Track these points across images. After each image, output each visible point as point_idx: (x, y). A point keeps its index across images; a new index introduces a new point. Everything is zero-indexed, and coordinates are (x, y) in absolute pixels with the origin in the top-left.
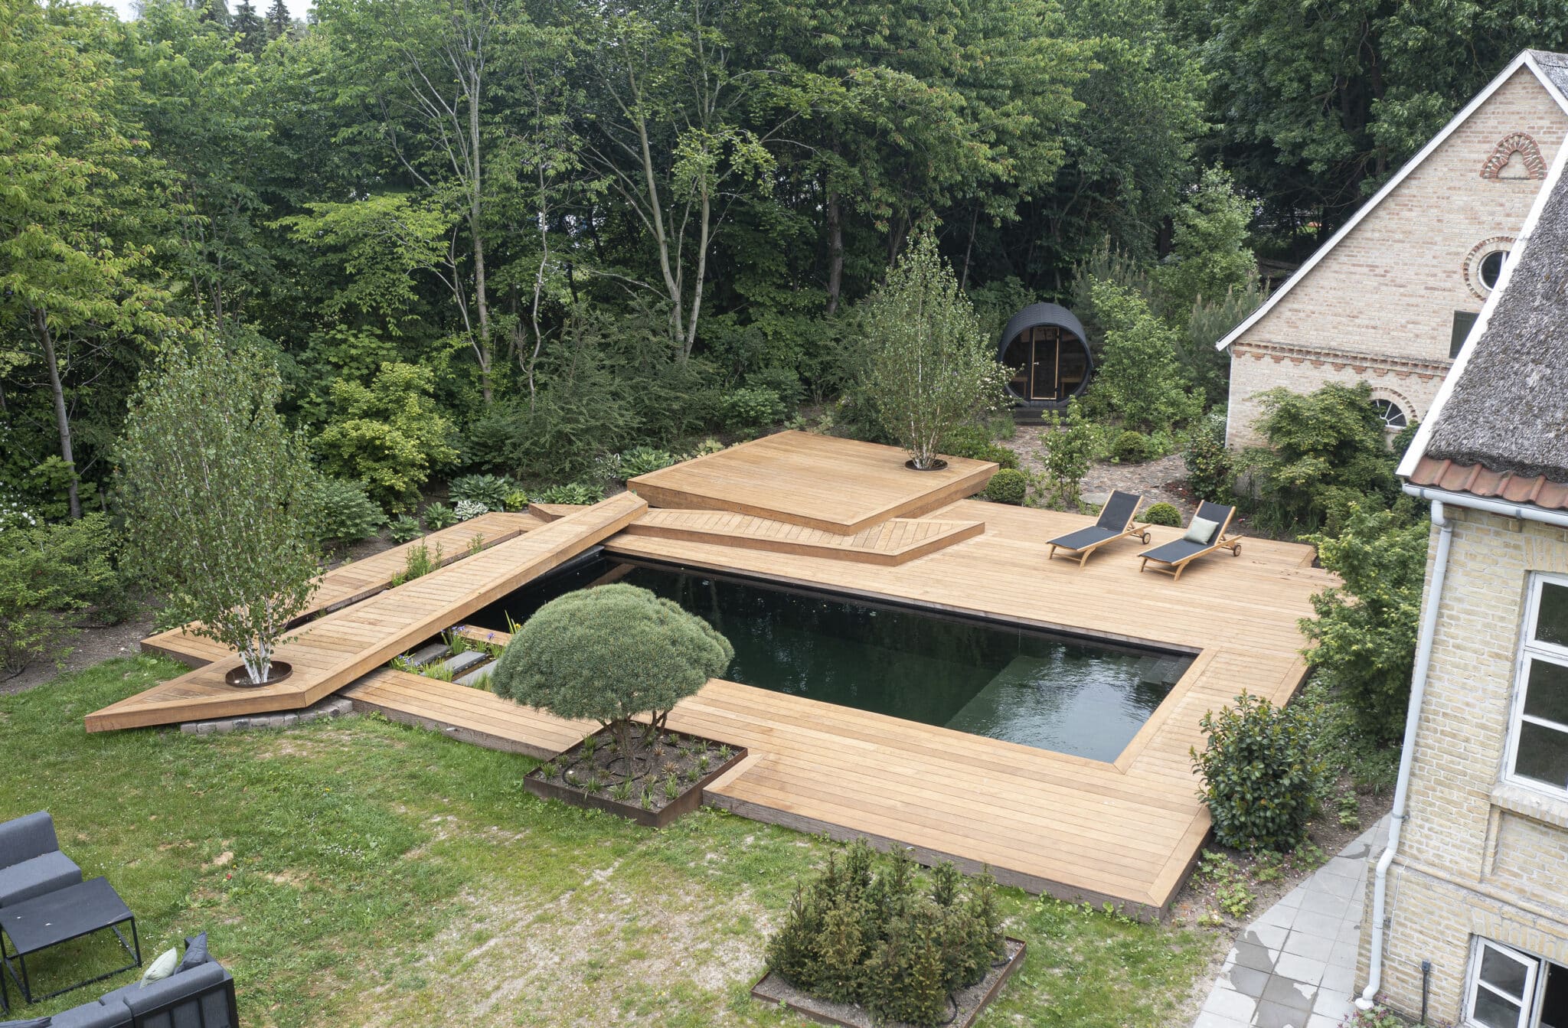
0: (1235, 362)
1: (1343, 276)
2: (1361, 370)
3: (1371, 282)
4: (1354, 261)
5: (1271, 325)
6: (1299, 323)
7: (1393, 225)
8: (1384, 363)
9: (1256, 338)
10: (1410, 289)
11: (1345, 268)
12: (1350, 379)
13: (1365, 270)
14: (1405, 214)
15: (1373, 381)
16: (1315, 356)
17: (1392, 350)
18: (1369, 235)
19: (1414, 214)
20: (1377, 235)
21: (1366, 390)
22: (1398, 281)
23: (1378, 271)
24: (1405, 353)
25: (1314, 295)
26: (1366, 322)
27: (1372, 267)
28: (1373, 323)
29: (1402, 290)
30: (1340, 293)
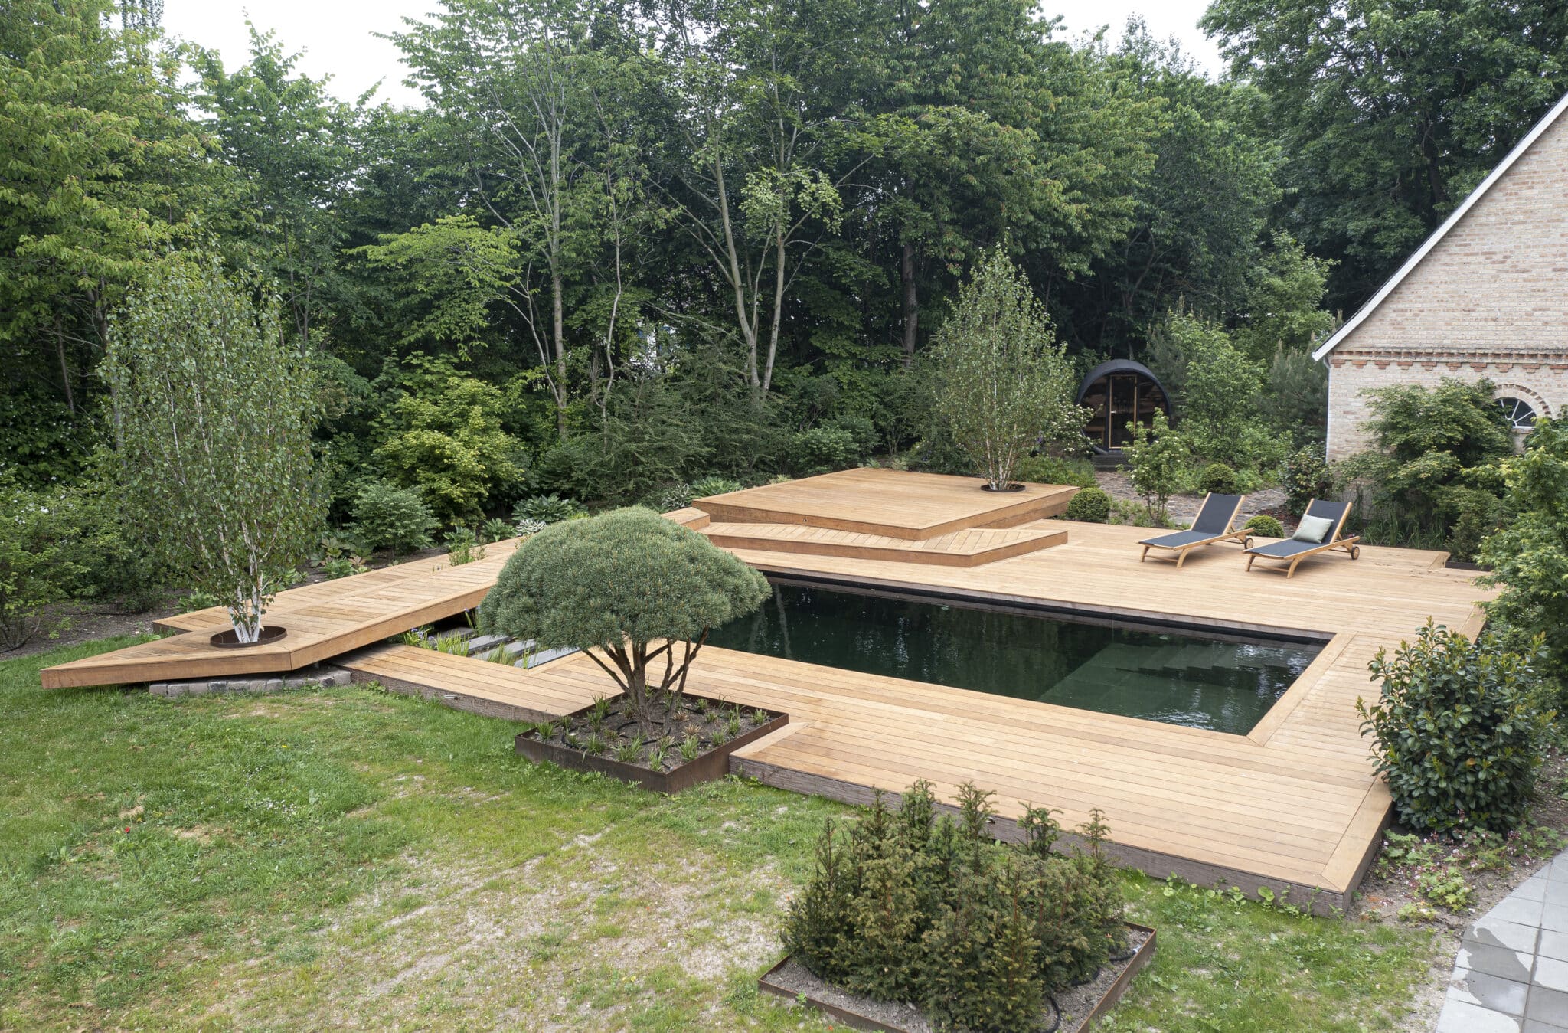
0: (1333, 373)
1: (1456, 268)
2: (1479, 368)
3: (1490, 270)
4: (1467, 250)
5: (1373, 329)
6: (1406, 324)
7: (1511, 206)
8: (1508, 357)
9: (1357, 344)
10: (1534, 273)
11: (1457, 258)
12: (1470, 377)
13: (1482, 258)
14: (1526, 192)
15: (1494, 376)
16: (1427, 357)
17: (1516, 342)
18: (1483, 220)
19: (1535, 191)
20: (1493, 219)
21: (1489, 389)
22: (1521, 266)
23: (1495, 258)
24: (1532, 343)
25: (1422, 292)
26: (1485, 314)
27: (1489, 254)
28: (1492, 315)
29: (1525, 275)
30: (1453, 286)
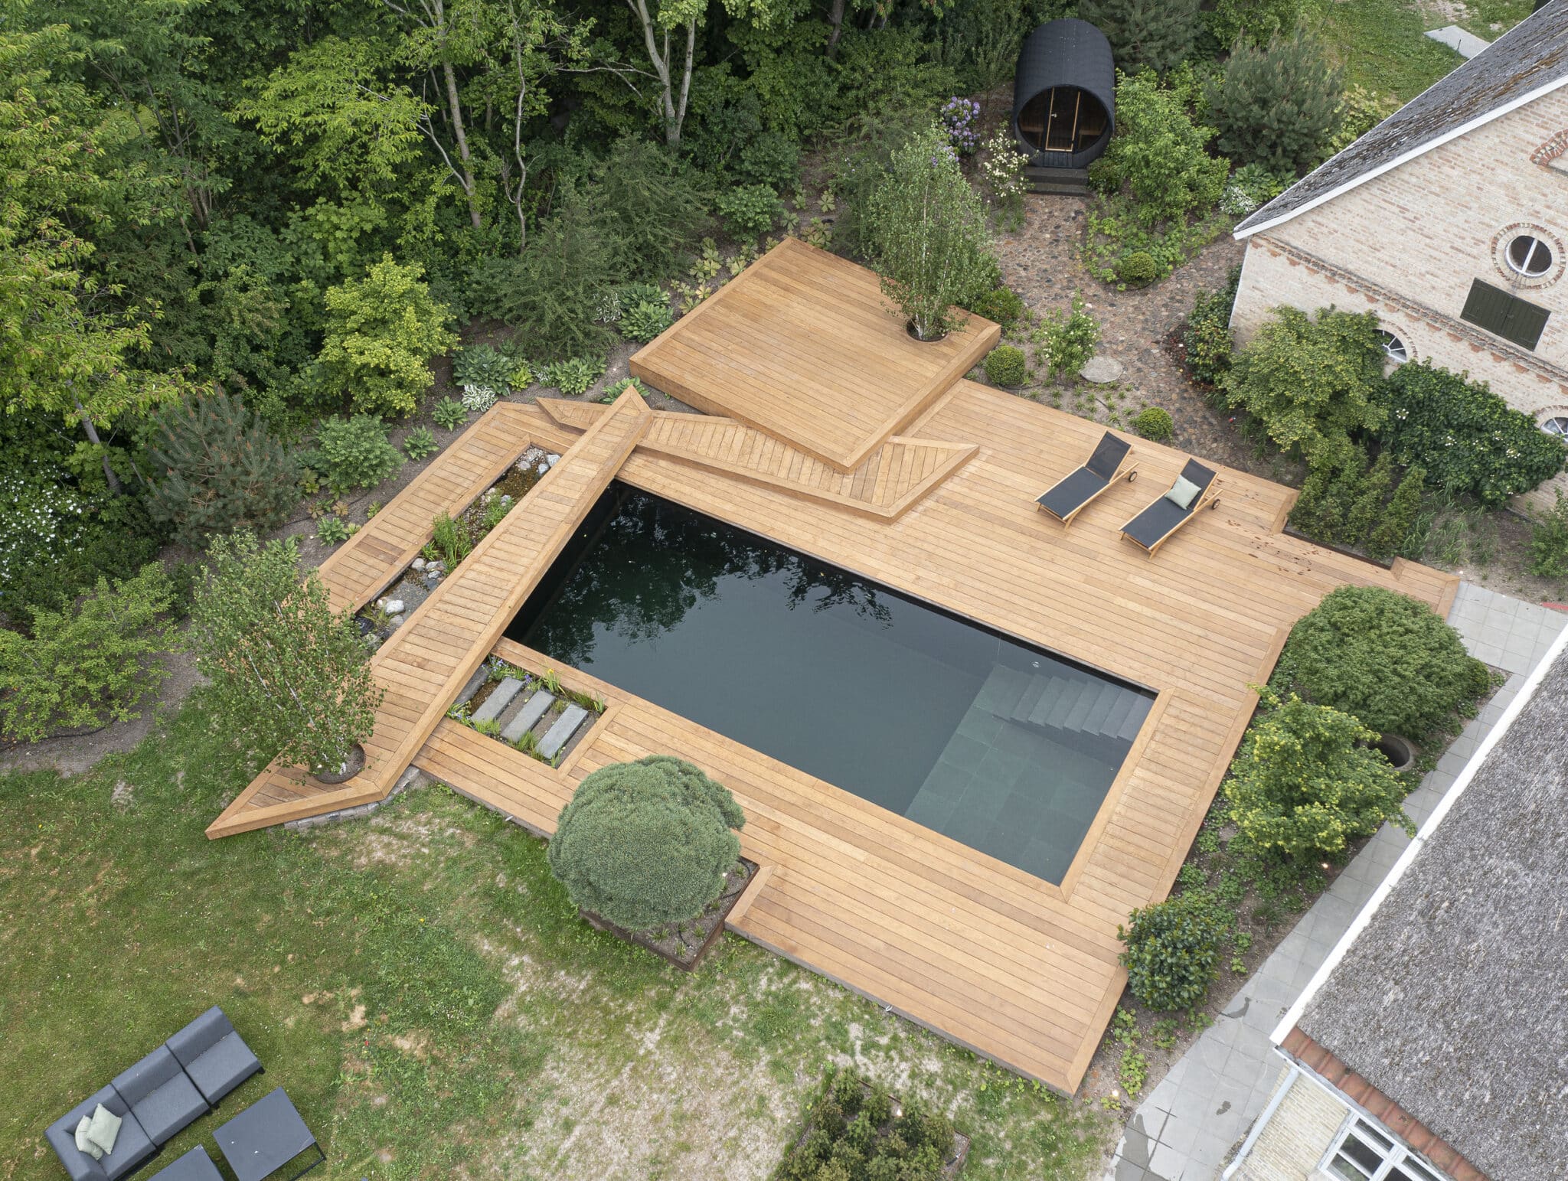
0: (1250, 250)
1: (1372, 208)
2: (1372, 300)
3: (1402, 224)
4: (1386, 197)
5: (1293, 229)
6: (1319, 236)
7: (1432, 176)
8: (1397, 301)
9: (1274, 235)
10: (1435, 242)
11: (1375, 201)
12: (1360, 305)
13: (1397, 210)
14: (1446, 169)
15: (1382, 314)
16: (1334, 273)
17: (1405, 291)
18: (1406, 177)
19: (1455, 173)
20: (1414, 180)
21: (1373, 319)
22: (1426, 231)
23: (1407, 215)
24: (1419, 299)
25: (1339, 215)
26: (1387, 259)
27: (1403, 210)
28: (1393, 261)
29: (1428, 241)
30: (1366, 223)
